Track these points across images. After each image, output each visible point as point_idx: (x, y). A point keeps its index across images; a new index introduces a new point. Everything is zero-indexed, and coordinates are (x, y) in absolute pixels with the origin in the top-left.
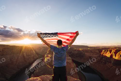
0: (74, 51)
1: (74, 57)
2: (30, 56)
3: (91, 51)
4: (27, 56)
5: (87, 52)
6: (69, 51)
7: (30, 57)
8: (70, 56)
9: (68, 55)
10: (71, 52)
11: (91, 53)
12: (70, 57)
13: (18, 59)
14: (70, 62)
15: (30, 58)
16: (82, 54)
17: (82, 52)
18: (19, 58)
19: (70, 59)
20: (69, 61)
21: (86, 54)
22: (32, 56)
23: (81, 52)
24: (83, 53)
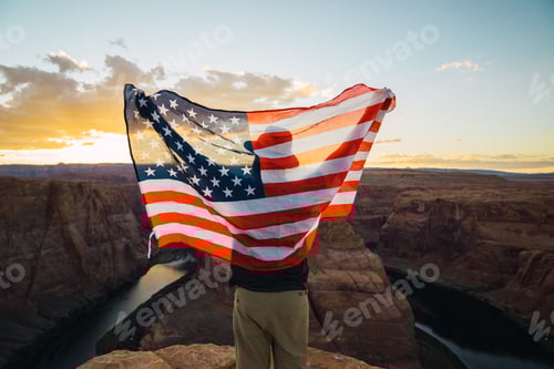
0: (404, 210)
1: (404, 255)
2: (108, 245)
3: (522, 212)
4: (90, 245)
5: (490, 214)
6: (370, 213)
7: (110, 251)
8: (371, 246)
9: (362, 242)
10: (384, 220)
11: (521, 226)
12: (371, 255)
13: (36, 258)
14: (371, 286)
15: (106, 254)
16: (457, 234)
17: (458, 217)
18: (43, 252)
19: (370, 268)
20: (366, 278)
21: (484, 229)
22: (120, 246)
23: (452, 220)
24: (467, 223)
